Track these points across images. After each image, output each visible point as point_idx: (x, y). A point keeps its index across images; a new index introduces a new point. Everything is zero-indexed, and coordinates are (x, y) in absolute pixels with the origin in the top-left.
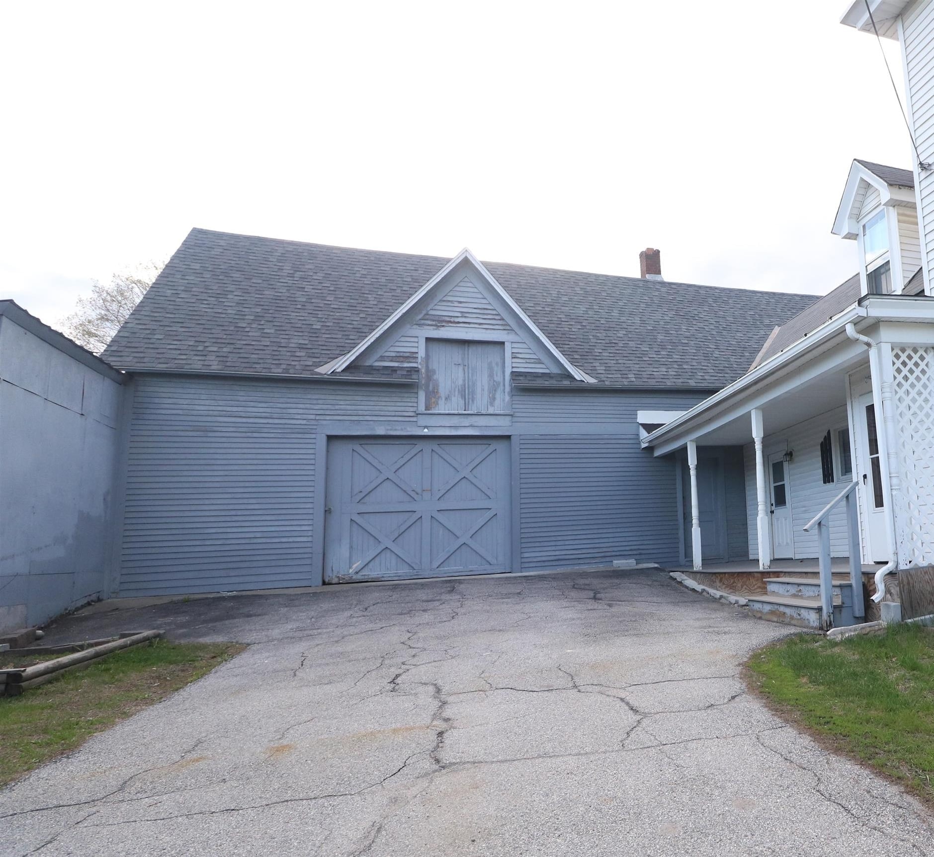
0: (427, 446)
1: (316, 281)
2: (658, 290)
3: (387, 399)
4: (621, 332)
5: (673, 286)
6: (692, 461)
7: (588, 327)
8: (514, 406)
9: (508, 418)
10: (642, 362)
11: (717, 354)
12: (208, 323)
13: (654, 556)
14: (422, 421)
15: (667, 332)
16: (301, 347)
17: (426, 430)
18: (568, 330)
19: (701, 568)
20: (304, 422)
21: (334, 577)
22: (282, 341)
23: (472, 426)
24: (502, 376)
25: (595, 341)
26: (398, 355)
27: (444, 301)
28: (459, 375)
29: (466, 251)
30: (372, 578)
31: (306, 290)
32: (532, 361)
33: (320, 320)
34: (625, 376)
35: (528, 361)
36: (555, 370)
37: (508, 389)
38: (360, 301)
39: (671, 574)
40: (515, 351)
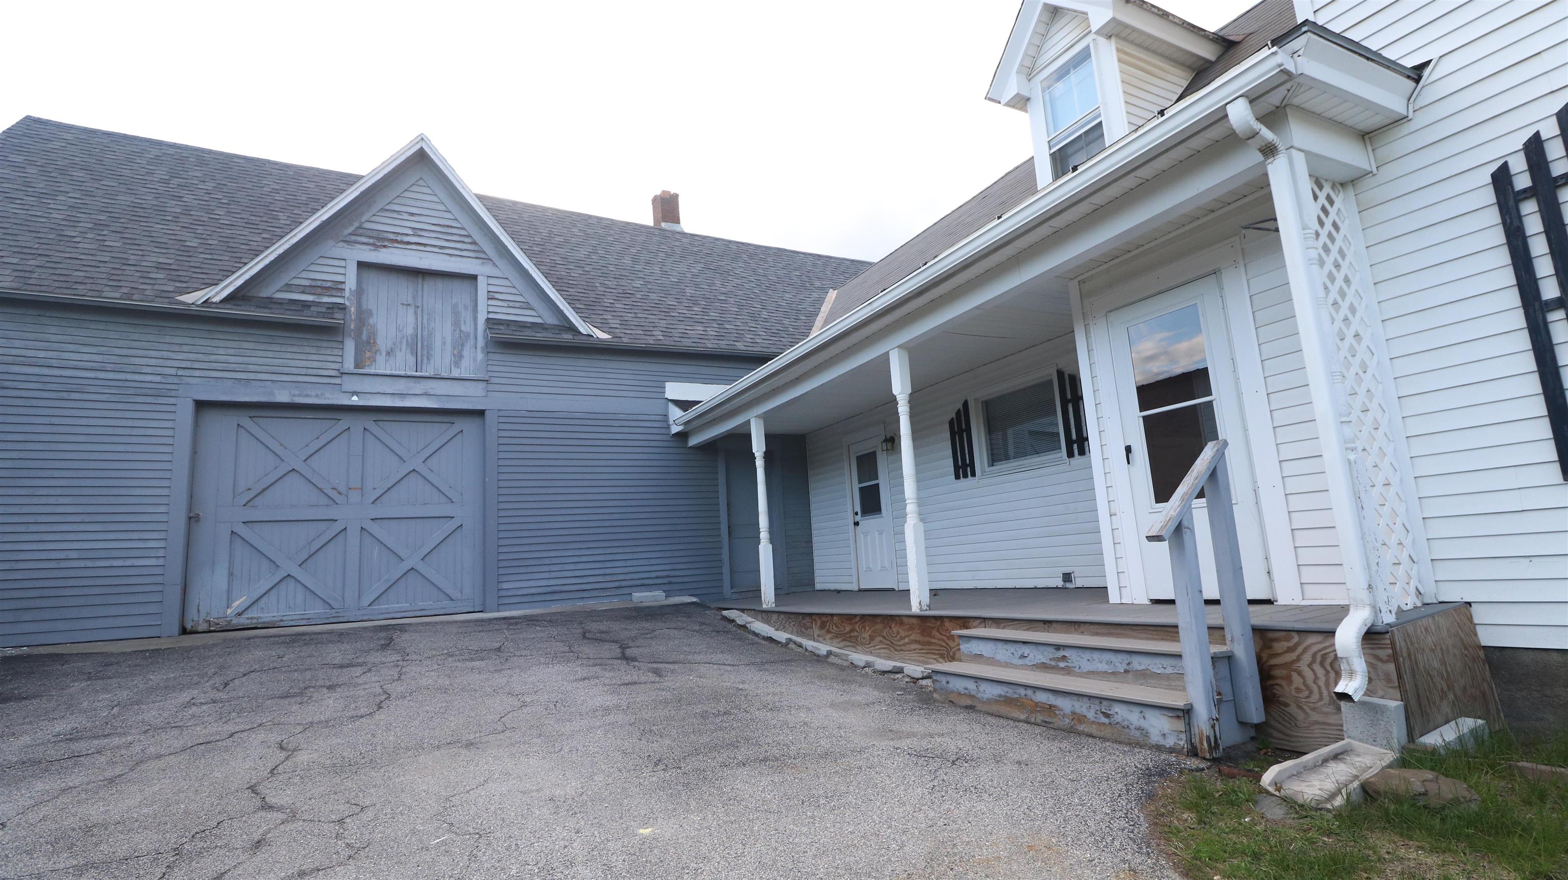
0: (357, 423)
1: (201, 191)
2: (678, 240)
3: (295, 349)
4: (636, 282)
5: (696, 238)
6: (758, 447)
7: (592, 273)
8: (490, 368)
9: (482, 385)
10: (669, 318)
11: (764, 314)
12: (15, 227)
13: (688, 586)
14: (350, 384)
15: (697, 286)
16: (159, 267)
17: (355, 398)
18: (565, 274)
19: (774, 605)
20: (158, 379)
21: (201, 622)
22: (132, 257)
23: (426, 394)
24: (472, 322)
25: (603, 289)
26: (314, 283)
27: (387, 210)
28: (408, 320)
29: (422, 139)
30: (264, 623)
31: (184, 199)
32: (518, 305)
33: (198, 236)
34: (649, 333)
35: (511, 304)
36: (550, 319)
37: (481, 342)
38: (264, 219)
39: (725, 613)
40: (492, 289)
